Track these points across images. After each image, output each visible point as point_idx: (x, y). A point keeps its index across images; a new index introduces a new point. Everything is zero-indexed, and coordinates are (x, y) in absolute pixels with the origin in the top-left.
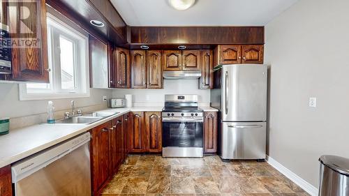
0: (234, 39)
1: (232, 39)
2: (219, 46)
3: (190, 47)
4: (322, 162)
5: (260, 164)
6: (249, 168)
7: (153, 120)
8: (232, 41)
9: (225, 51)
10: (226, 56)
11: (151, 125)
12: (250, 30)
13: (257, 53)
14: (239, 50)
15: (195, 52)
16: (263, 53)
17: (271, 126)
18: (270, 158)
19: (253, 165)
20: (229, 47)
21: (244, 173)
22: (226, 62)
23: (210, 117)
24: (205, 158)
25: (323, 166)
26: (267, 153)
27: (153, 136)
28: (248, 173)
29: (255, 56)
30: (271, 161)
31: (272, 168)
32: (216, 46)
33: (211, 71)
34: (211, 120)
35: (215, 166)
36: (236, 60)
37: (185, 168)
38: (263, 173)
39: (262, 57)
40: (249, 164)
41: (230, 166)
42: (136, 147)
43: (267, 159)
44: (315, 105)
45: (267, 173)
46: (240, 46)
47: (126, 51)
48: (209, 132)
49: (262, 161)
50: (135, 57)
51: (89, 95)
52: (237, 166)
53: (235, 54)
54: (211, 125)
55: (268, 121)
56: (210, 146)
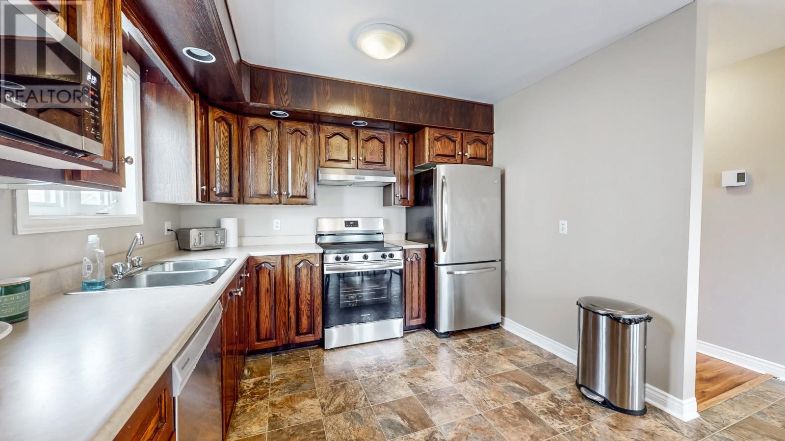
0: (451, 119)
1: (448, 120)
2: (427, 129)
3: (373, 124)
4: (581, 306)
5: (494, 332)
6: (480, 340)
7: (304, 273)
8: (449, 123)
9: (437, 139)
10: (439, 148)
11: (298, 284)
12: (473, 108)
13: (484, 147)
14: (459, 140)
15: (382, 134)
16: (492, 148)
17: (507, 267)
18: (507, 319)
19: (485, 334)
20: (445, 132)
21: (477, 349)
22: (439, 159)
23: (414, 259)
24: (408, 337)
25: (582, 310)
26: (503, 314)
27: (304, 307)
28: (483, 347)
29: (482, 152)
30: (509, 325)
31: (512, 335)
32: (422, 128)
33: (410, 173)
34: (416, 265)
35: (429, 348)
36: (454, 156)
37: (379, 360)
38: (502, 344)
39: (492, 154)
40: (480, 334)
41: (452, 343)
42: (263, 336)
43: (502, 322)
44: (566, 232)
45: (507, 343)
46: (459, 133)
47: (230, 117)
48: (412, 287)
49: (496, 326)
50: (252, 132)
51: (141, 221)
52: (462, 341)
53: (452, 145)
54: (415, 274)
55: (502, 260)
56: (415, 314)
